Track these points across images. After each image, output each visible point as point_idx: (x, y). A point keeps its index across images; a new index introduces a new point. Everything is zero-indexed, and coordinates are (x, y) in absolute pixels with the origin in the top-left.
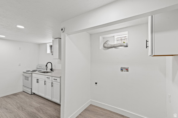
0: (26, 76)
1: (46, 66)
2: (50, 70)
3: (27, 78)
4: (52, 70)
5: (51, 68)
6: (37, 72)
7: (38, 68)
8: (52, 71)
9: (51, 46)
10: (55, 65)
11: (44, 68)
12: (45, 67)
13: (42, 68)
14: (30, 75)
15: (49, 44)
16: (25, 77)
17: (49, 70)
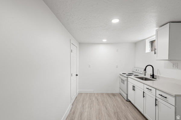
0: (123, 79)
1: (145, 70)
2: (151, 76)
3: (123, 81)
4: (153, 76)
5: (152, 74)
6: (133, 77)
7: (134, 71)
8: (153, 78)
9: (152, 42)
10: (158, 70)
11: (142, 73)
12: (143, 71)
13: (139, 72)
14: (126, 78)
15: (149, 40)
16: (121, 79)
17: (148, 76)
